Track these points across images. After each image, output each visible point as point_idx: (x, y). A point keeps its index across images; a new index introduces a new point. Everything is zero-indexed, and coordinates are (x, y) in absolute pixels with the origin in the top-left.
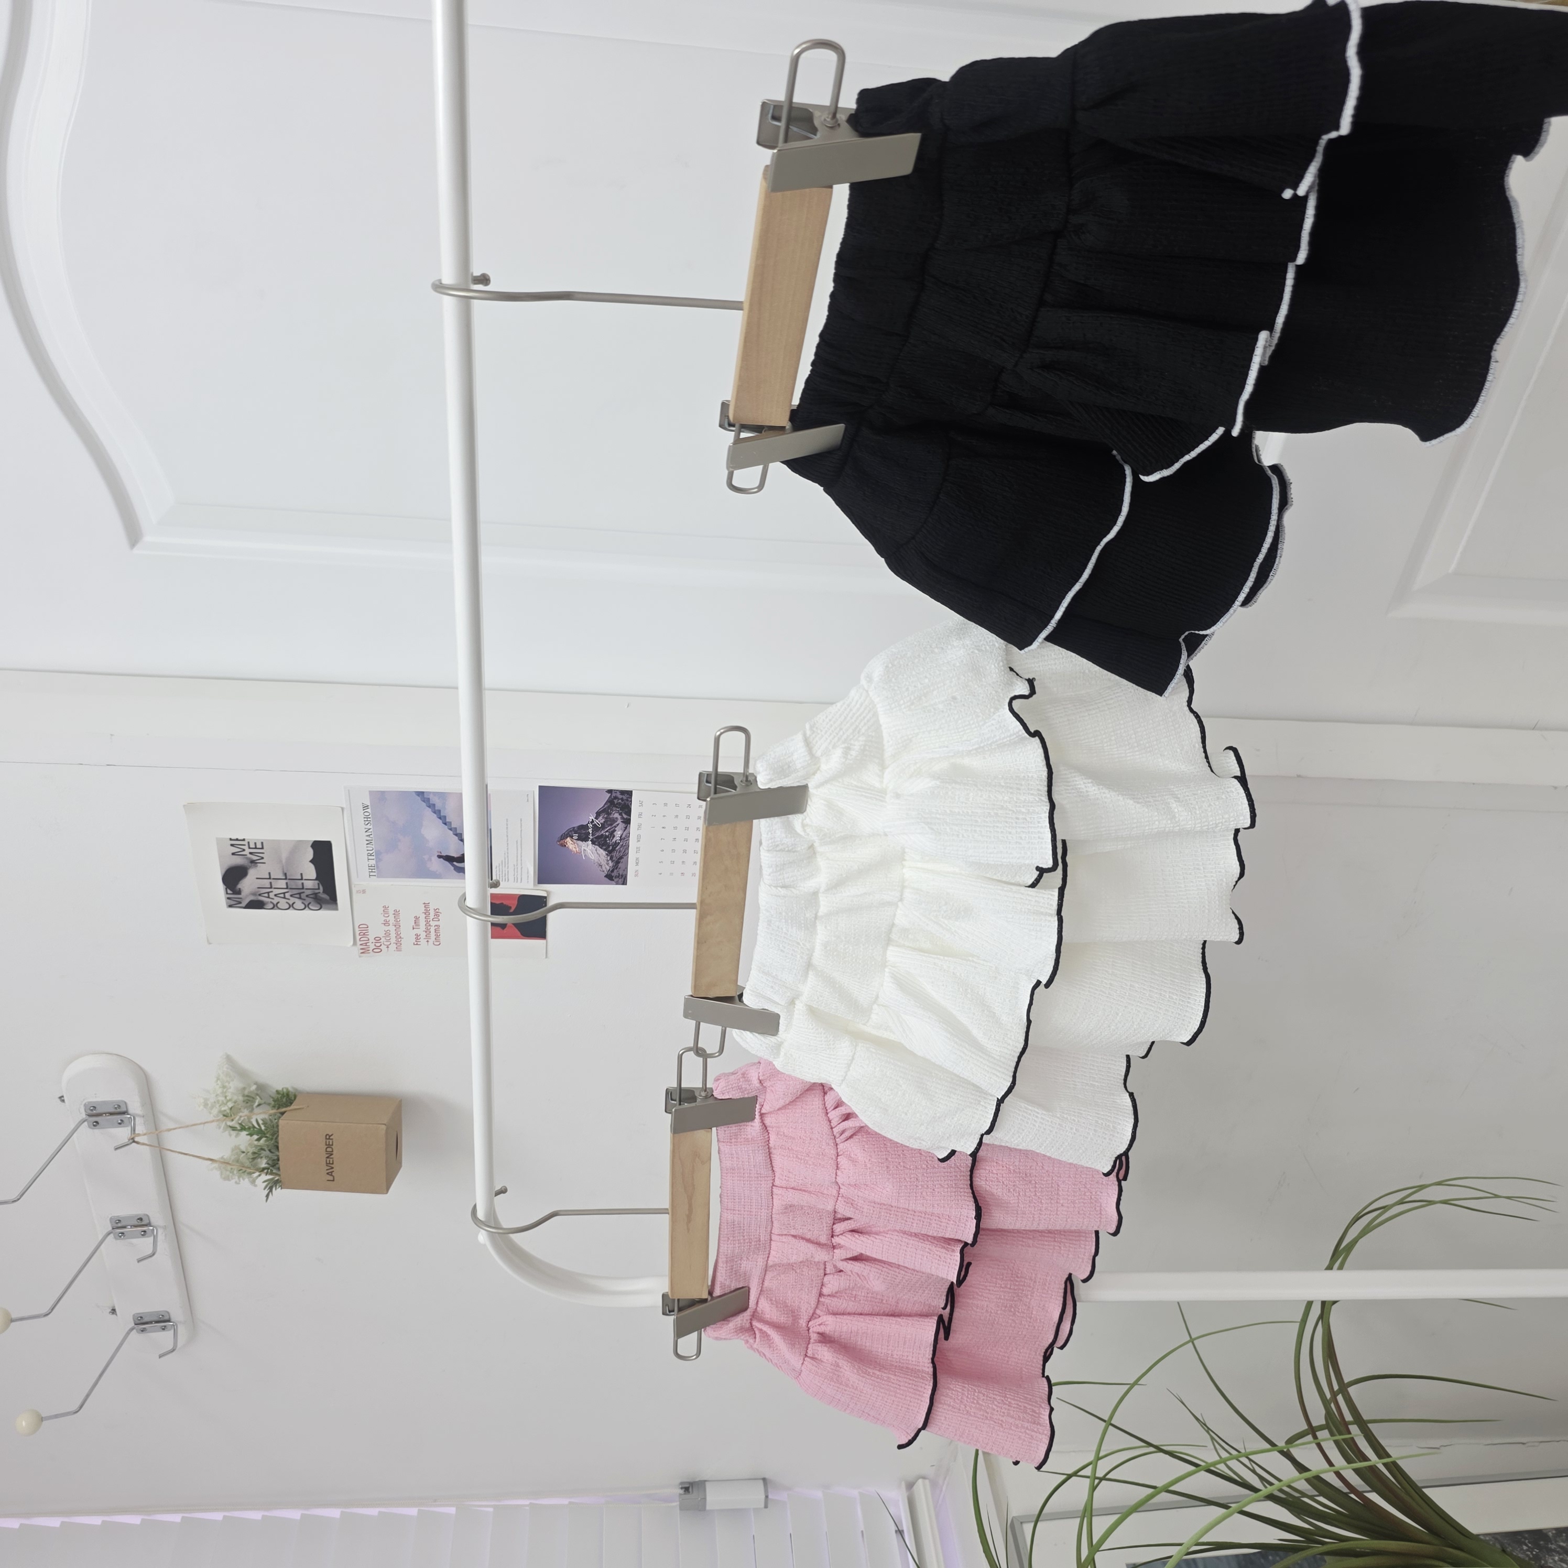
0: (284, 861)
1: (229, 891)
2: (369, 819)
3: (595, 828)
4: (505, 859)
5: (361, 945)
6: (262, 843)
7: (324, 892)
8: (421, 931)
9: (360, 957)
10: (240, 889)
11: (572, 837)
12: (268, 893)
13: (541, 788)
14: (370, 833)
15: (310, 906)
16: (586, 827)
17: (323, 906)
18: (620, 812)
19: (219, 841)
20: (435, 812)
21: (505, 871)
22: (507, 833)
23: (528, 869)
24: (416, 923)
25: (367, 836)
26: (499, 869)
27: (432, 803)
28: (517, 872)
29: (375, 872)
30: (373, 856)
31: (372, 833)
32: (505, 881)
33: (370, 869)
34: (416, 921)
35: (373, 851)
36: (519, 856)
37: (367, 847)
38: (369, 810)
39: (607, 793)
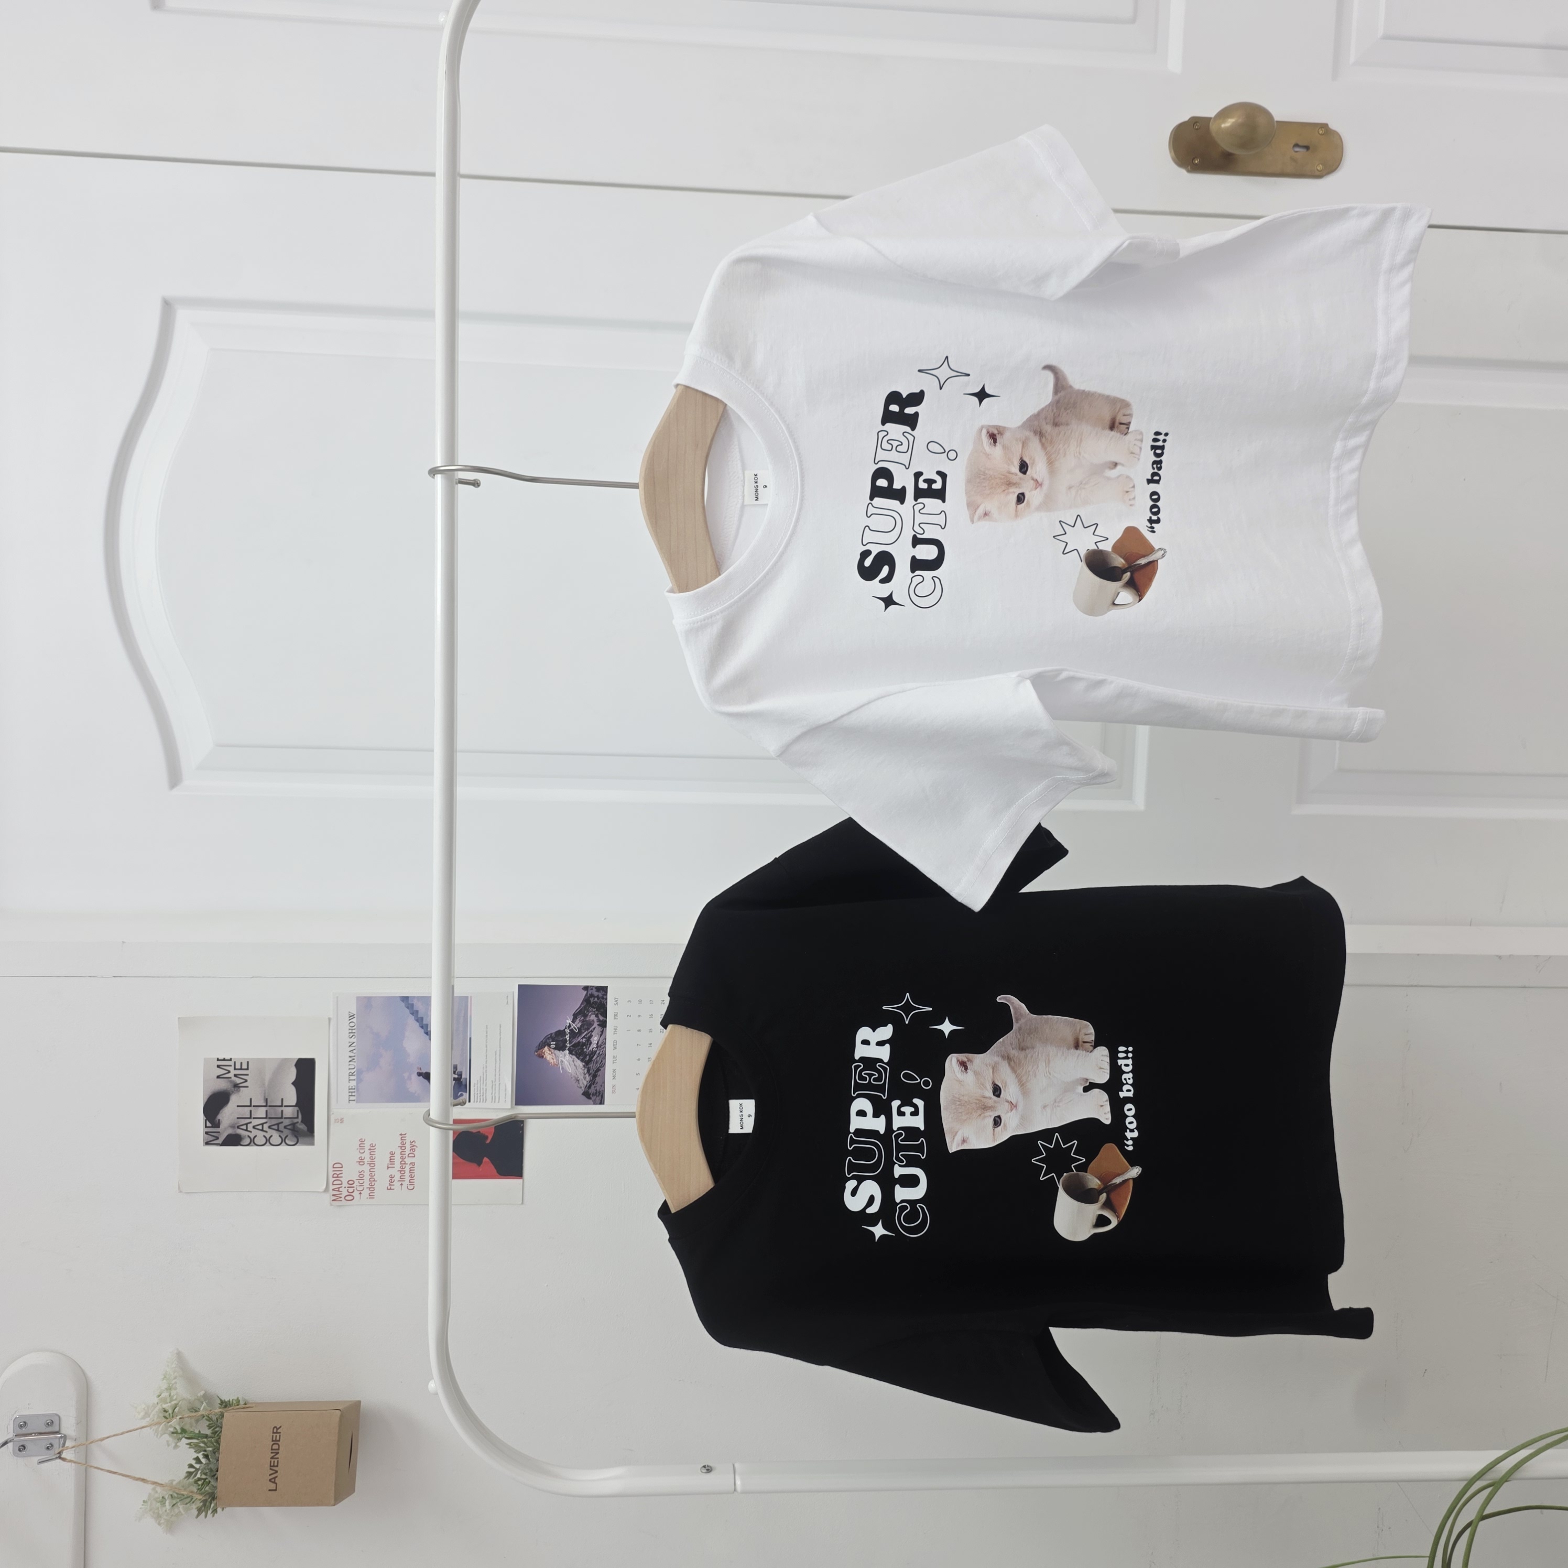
0: (266, 1084)
1: (209, 1124)
2: (354, 1031)
3: (573, 1034)
4: (483, 1075)
5: (333, 1190)
6: (248, 1062)
7: (302, 1122)
8: (395, 1172)
9: (331, 1205)
10: (219, 1120)
11: (549, 1045)
12: (247, 1124)
13: (520, 986)
14: (354, 1048)
15: (287, 1141)
17: (300, 1140)
18: (596, 1012)
19: (206, 1061)
20: (417, 1021)
21: (483, 1089)
22: (487, 1042)
23: (506, 1087)
24: (391, 1160)
25: (350, 1051)
26: (477, 1087)
27: (414, 1009)
28: (495, 1090)
29: (355, 1096)
30: (355, 1075)
31: (356, 1048)
32: (483, 1102)
33: (349, 1092)
34: (392, 1158)
35: (355, 1069)
36: (498, 1070)
37: (349, 1065)
38: (354, 1020)
39: (583, 991)
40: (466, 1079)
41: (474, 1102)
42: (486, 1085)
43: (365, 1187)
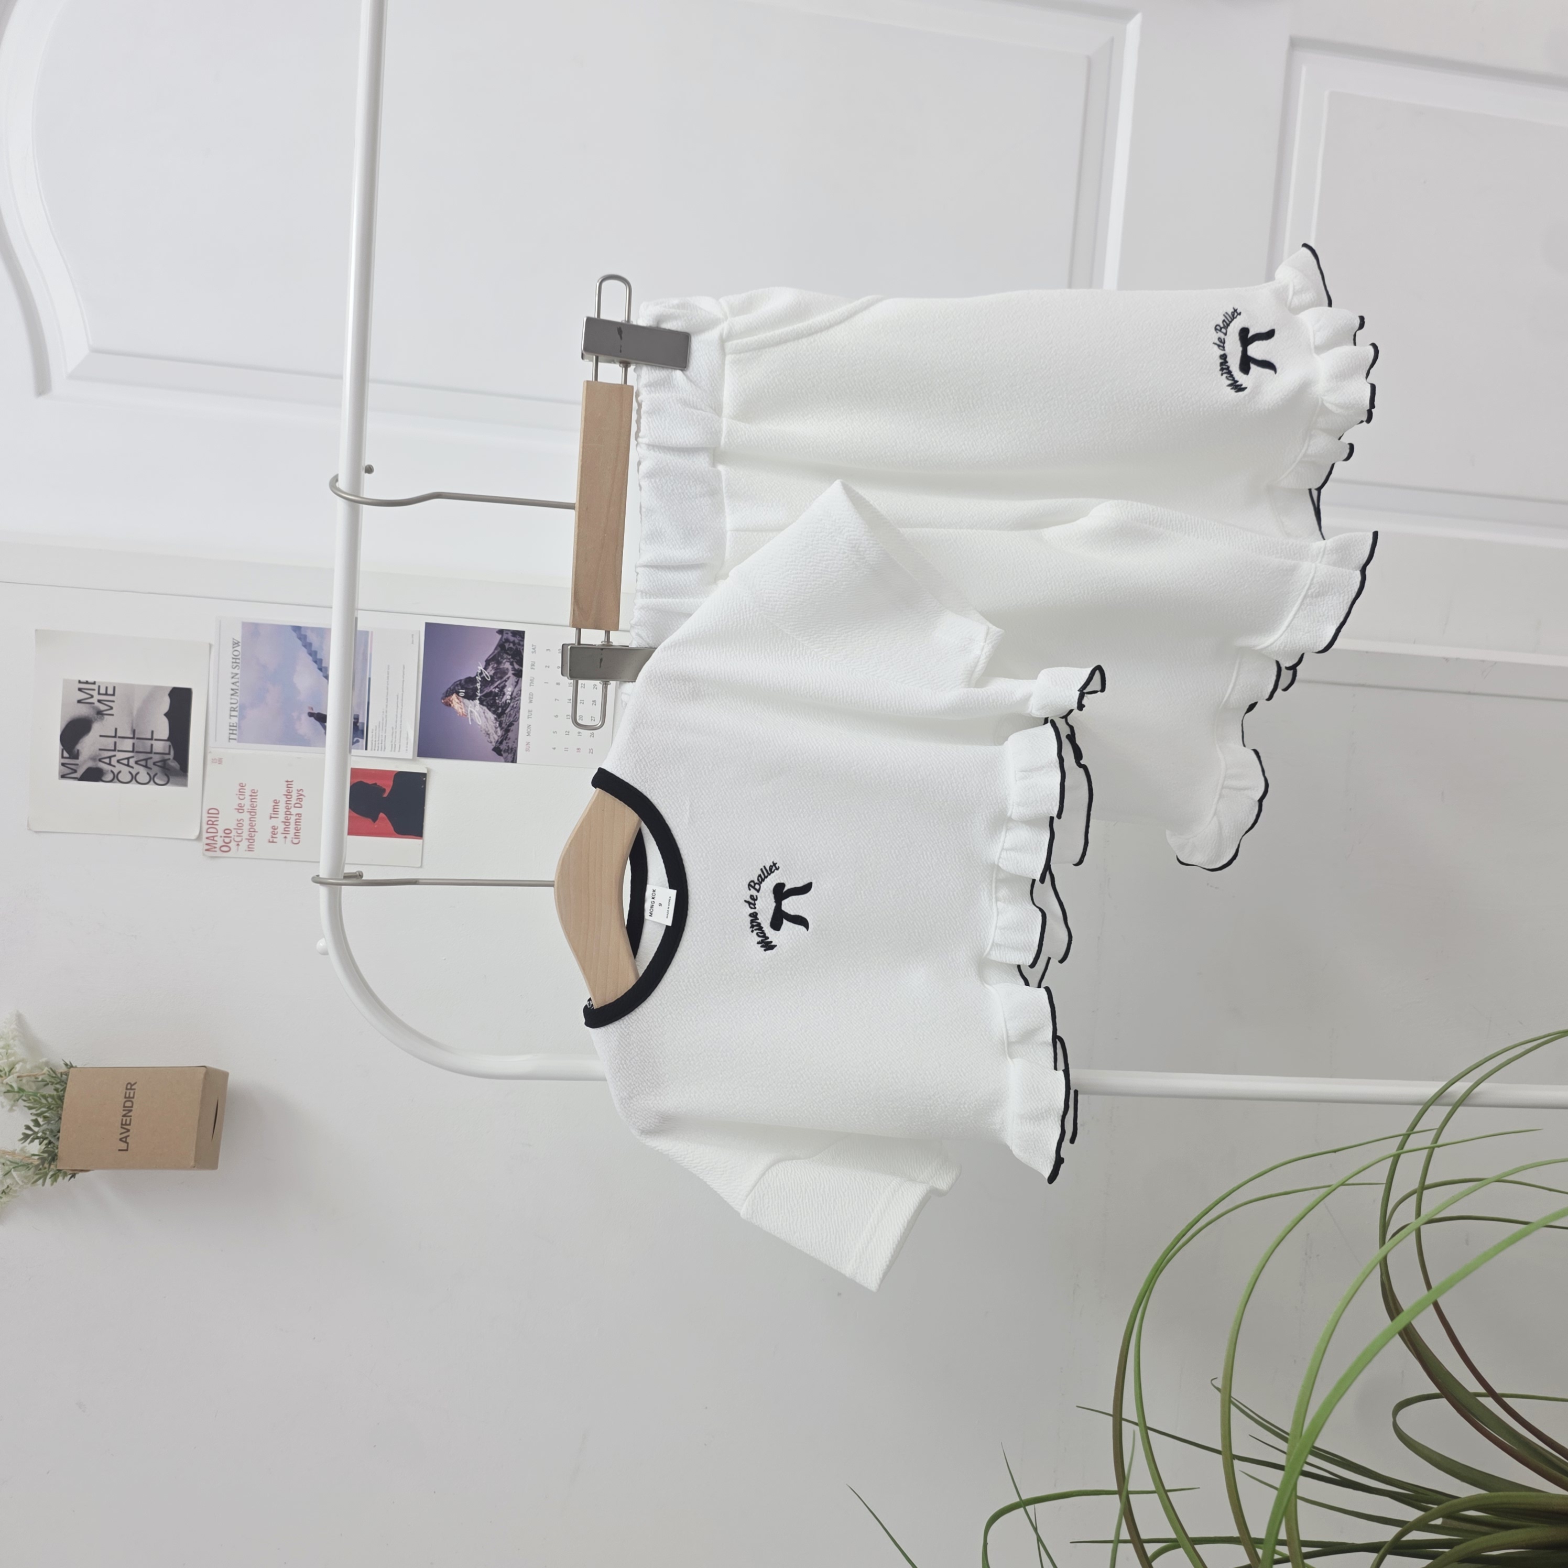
0: (135, 712)
1: (66, 754)
2: (238, 661)
3: (485, 683)
4: (383, 720)
5: (207, 838)
6: (114, 688)
7: (175, 758)
8: (279, 823)
9: (204, 855)
10: (78, 751)
11: (458, 693)
12: (110, 758)
13: (428, 625)
14: (237, 680)
15: (156, 780)
16: (471, 680)
17: (171, 779)
18: (512, 660)
19: (66, 682)
20: (310, 654)
21: (382, 736)
22: (388, 684)
23: (408, 735)
24: (275, 810)
25: (233, 684)
26: (376, 733)
27: (308, 641)
28: (396, 738)
29: (235, 734)
30: (237, 711)
31: (239, 680)
32: (381, 750)
33: (230, 730)
34: (276, 807)
35: (237, 705)
36: (399, 716)
37: (231, 699)
38: (239, 648)
39: (497, 635)
40: (363, 724)
41: (372, 750)
42: (385, 733)
43: (244, 838)
